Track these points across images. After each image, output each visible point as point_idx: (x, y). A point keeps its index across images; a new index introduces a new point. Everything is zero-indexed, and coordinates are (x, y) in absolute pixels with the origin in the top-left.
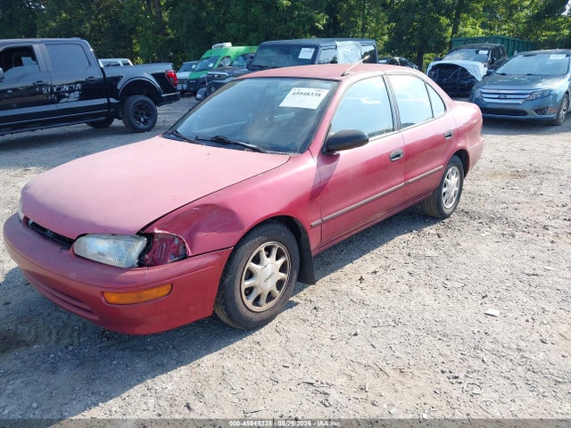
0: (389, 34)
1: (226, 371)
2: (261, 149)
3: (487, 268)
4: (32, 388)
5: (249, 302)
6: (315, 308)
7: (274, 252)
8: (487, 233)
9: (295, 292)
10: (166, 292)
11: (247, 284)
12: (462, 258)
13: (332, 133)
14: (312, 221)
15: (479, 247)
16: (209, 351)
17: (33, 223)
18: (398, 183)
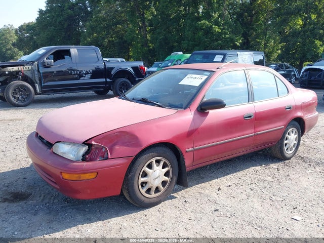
0: (281, 49)
1: (122, 227)
2: (163, 106)
3: (303, 191)
4: (21, 221)
5: (143, 191)
6: (185, 201)
7: (162, 163)
8: (310, 171)
9: (176, 191)
10: (94, 177)
11: (142, 180)
12: (288, 183)
13: (205, 100)
14: (188, 149)
15: (302, 179)
16: (117, 215)
17: (40, 136)
18: (249, 133)
